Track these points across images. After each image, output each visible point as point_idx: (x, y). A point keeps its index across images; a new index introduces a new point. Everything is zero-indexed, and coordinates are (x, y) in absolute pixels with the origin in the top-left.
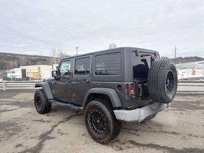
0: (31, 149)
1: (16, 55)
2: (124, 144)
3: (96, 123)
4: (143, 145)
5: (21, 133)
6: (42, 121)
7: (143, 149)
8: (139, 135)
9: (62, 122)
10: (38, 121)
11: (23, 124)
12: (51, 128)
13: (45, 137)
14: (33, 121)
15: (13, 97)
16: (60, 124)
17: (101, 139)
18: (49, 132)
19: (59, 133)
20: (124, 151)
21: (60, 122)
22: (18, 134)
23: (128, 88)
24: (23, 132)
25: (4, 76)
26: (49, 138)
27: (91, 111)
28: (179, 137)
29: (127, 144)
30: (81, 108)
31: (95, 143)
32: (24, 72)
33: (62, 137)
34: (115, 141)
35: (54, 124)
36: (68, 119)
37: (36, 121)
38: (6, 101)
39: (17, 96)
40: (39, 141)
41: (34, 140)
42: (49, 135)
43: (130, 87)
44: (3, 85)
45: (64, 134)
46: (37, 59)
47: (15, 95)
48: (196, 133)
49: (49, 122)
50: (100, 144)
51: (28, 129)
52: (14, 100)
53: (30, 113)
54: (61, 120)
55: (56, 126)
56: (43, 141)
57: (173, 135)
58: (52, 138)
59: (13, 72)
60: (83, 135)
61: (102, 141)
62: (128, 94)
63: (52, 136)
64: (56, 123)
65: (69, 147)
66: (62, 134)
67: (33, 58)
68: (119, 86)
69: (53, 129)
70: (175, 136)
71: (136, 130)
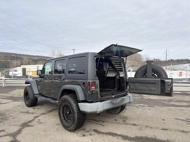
0: (11, 134)
1: (20, 55)
2: (88, 132)
3: (67, 114)
4: (103, 133)
5: (6, 122)
6: (28, 112)
7: (102, 136)
8: (103, 126)
9: (44, 114)
10: (24, 112)
11: (11, 115)
12: (33, 119)
13: (25, 125)
14: (20, 112)
15: (9, 93)
16: (41, 116)
17: (69, 127)
18: (30, 122)
19: (38, 122)
20: (86, 137)
21: (42, 114)
22: (4, 122)
23: (89, 85)
24: (9, 121)
25: (6, 74)
26: (28, 126)
27: (63, 104)
28: (136, 128)
29: (90, 132)
30: (57, 102)
31: (65, 130)
32: (24, 70)
33: (39, 126)
34: (82, 130)
35: (36, 115)
36: (50, 111)
37: (23, 112)
38: (3, 96)
39: (13, 91)
40: (20, 128)
41: (16, 127)
42: (29, 124)
43: (91, 84)
44: (3, 82)
45: (42, 123)
46: (38, 59)
47: (12, 91)
48: (152, 126)
49: (33, 113)
50: (68, 132)
51: (14, 118)
52: (10, 95)
53: (19, 106)
54: (43, 113)
55: (38, 116)
56: (23, 128)
57: (132, 126)
58: (31, 126)
59: (16, 71)
60: (57, 124)
61: (69, 129)
62: (89, 90)
63: (32, 124)
64: (39, 115)
65: (42, 133)
66: (40, 123)
67: (35, 58)
68: (84, 83)
69: (34, 119)
70: (134, 127)
71: (103, 122)
